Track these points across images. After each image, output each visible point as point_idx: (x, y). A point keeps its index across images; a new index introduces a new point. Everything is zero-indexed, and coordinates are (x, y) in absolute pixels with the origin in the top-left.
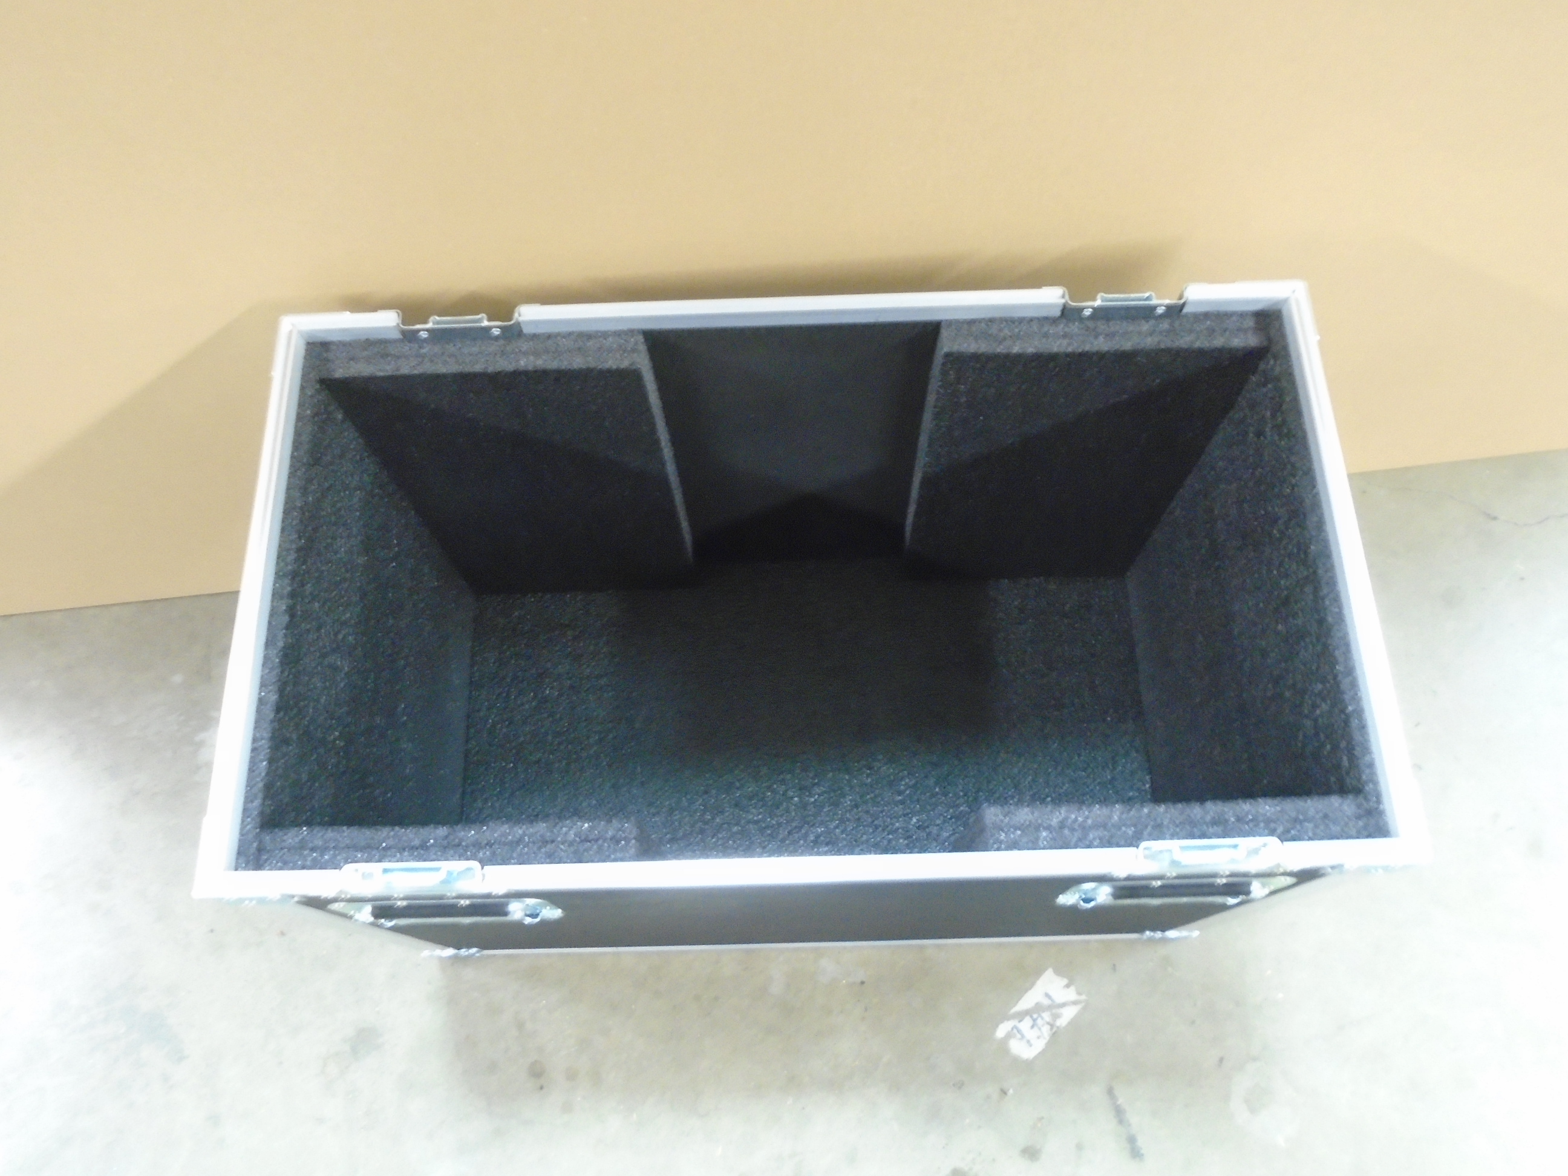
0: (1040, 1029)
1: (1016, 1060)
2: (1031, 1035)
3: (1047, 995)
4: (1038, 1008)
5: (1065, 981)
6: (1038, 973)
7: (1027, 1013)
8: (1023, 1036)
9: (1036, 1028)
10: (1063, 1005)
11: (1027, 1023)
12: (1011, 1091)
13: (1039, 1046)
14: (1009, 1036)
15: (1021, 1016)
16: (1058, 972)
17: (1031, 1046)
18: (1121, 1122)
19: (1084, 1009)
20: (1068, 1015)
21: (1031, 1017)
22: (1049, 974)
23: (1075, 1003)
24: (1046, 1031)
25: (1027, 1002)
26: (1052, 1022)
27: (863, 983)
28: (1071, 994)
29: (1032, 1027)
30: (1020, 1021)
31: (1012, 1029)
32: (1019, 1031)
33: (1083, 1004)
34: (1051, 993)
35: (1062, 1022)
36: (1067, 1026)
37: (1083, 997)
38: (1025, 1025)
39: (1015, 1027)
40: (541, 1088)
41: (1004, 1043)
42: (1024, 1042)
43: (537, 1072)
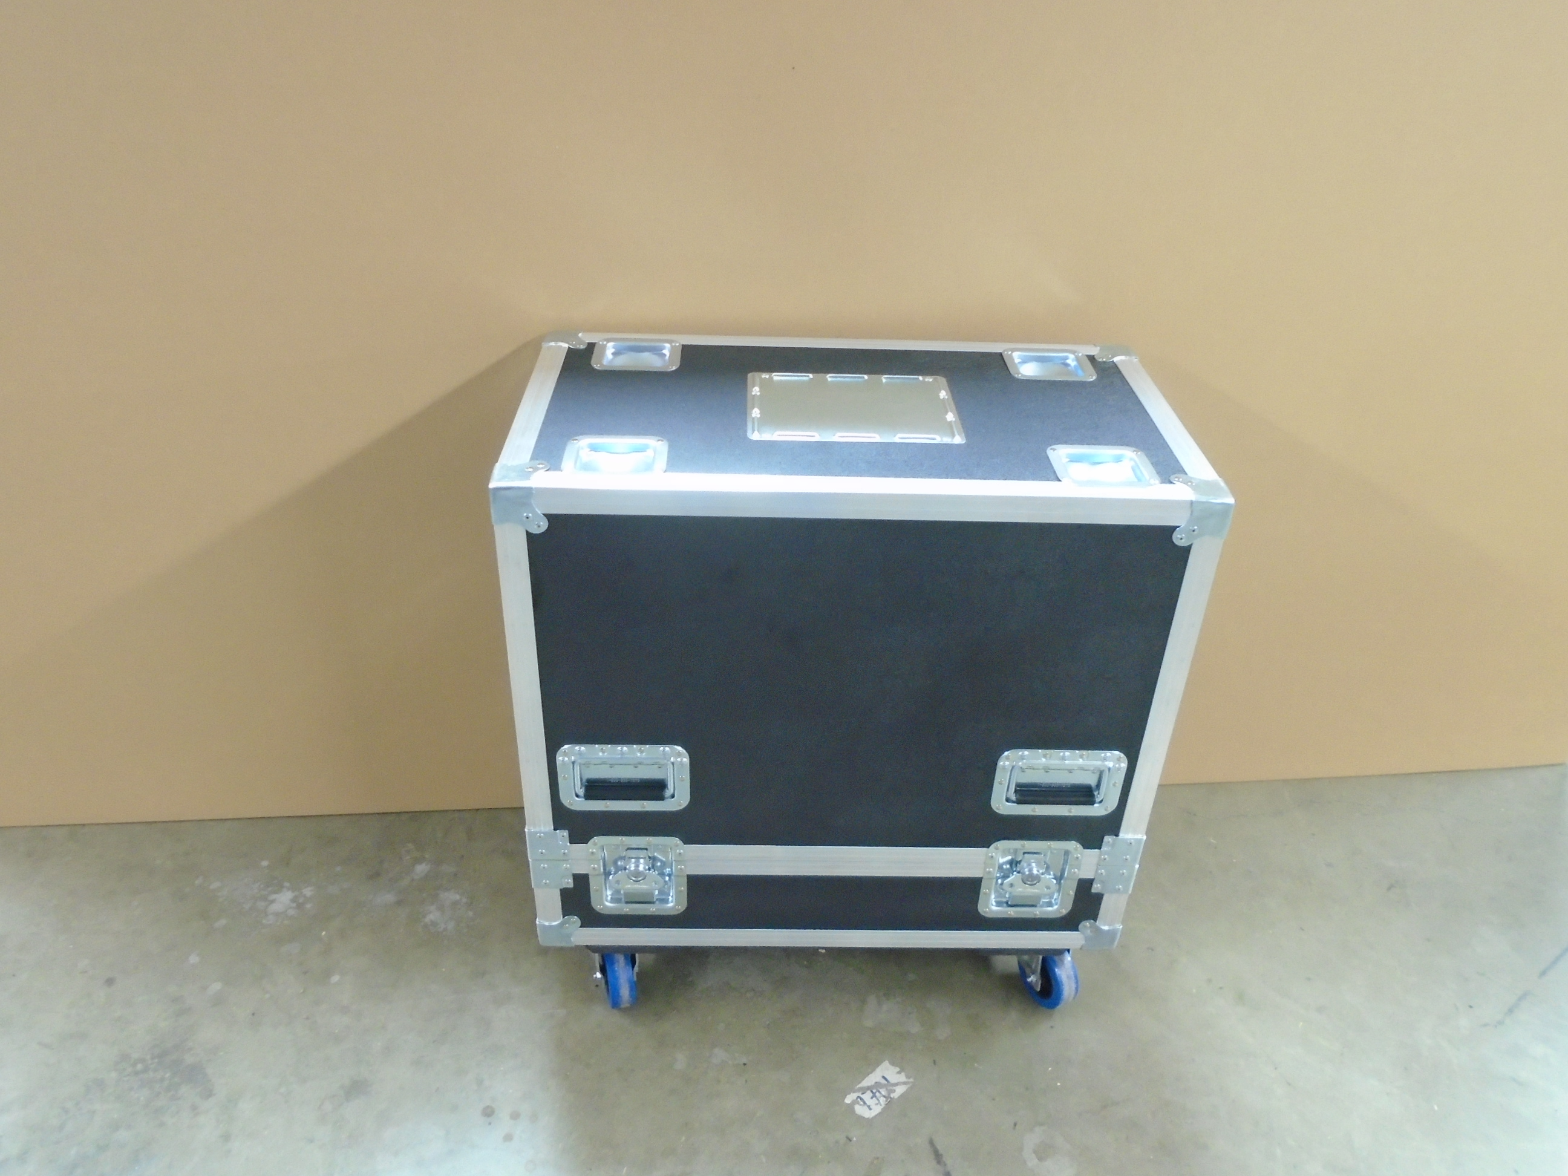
0: (878, 1100)
1: (860, 1118)
2: (871, 1102)
3: (884, 1078)
4: (877, 1085)
5: (898, 1069)
6: (878, 1064)
7: (869, 1088)
8: (865, 1103)
9: (874, 1098)
10: (896, 1084)
11: (869, 1094)
12: (855, 1139)
13: (877, 1110)
14: (854, 1102)
15: (864, 1090)
16: (893, 1064)
17: (870, 1109)
18: (939, 1162)
19: (911, 1088)
20: (899, 1091)
21: (872, 1091)
22: (886, 1063)
23: (904, 1083)
24: (882, 1100)
25: (869, 1081)
26: (887, 1095)
27: (745, 1064)
28: (902, 1078)
29: (872, 1098)
30: (862, 1094)
31: (857, 1099)
32: (861, 1099)
33: (911, 1085)
34: (885, 1076)
35: (895, 1095)
36: (899, 1097)
37: (911, 1080)
38: (867, 1096)
39: (859, 1097)
40: (490, 1124)
41: (850, 1107)
42: (866, 1107)
43: (488, 1112)
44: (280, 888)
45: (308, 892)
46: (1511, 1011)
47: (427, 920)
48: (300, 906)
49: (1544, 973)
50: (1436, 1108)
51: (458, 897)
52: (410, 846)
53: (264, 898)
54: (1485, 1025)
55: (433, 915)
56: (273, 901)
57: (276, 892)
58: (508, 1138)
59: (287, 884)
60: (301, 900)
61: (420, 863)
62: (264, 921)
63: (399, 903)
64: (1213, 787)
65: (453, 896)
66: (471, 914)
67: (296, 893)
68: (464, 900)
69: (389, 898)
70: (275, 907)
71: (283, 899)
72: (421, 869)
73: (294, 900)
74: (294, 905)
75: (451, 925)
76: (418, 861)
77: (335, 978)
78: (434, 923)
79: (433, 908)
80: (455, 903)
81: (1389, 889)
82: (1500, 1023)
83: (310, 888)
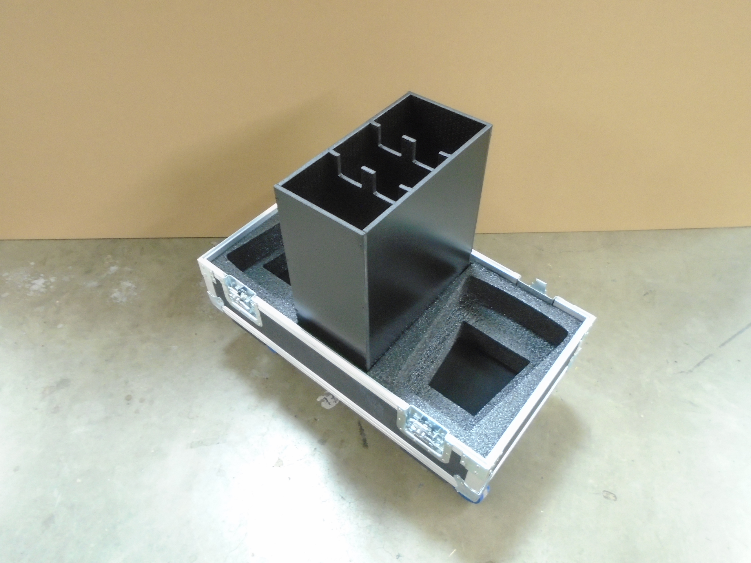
1: (323, 409)
8: (327, 401)
12: (318, 420)
13: (333, 405)
14: (322, 401)
17: (329, 404)
18: (361, 434)
27: (267, 378)
29: (332, 398)
30: (327, 396)
32: (326, 399)
38: (329, 398)
39: (325, 398)
40: (128, 404)
41: (319, 404)
42: (327, 403)
43: (129, 398)
44: (38, 277)
45: (52, 279)
46: (698, 365)
47: (112, 296)
48: (47, 287)
49: (723, 344)
50: (642, 416)
51: (130, 285)
52: (109, 256)
53: (29, 282)
54: (682, 372)
55: (116, 294)
56: (34, 284)
57: (35, 279)
58: (137, 412)
59: (42, 275)
60: (49, 284)
61: (113, 266)
62: (28, 294)
63: (99, 287)
64: (557, 235)
65: (127, 284)
66: (135, 294)
67: (47, 280)
68: (134, 286)
69: (94, 283)
70: (34, 287)
71: (39, 284)
72: (114, 269)
73: (44, 284)
74: (44, 286)
75: (124, 300)
76: (112, 264)
77: (60, 326)
78: (115, 298)
79: (116, 290)
80: (129, 288)
81: (645, 295)
82: (691, 371)
83: (54, 278)
